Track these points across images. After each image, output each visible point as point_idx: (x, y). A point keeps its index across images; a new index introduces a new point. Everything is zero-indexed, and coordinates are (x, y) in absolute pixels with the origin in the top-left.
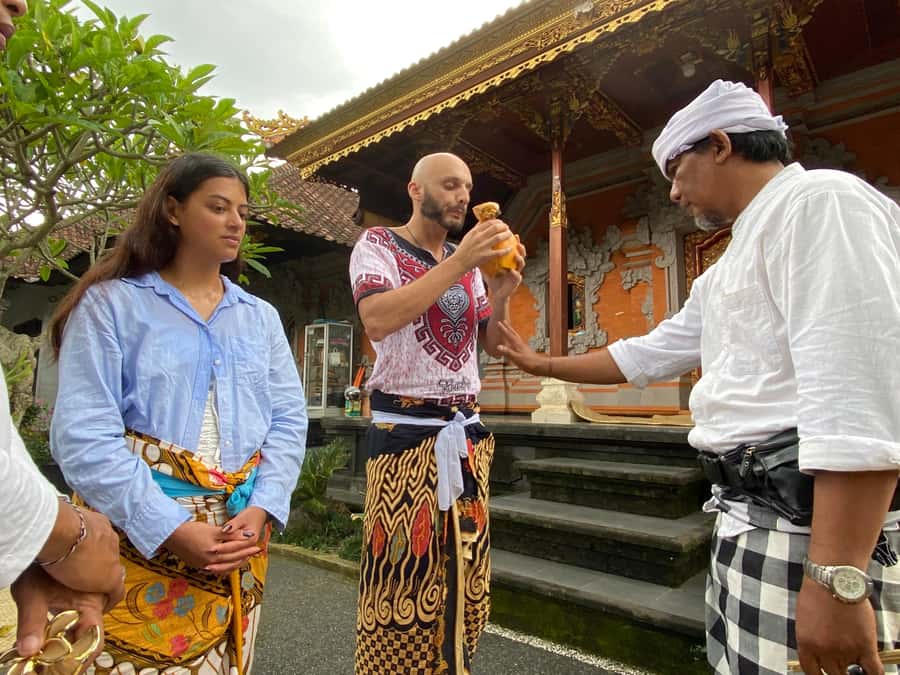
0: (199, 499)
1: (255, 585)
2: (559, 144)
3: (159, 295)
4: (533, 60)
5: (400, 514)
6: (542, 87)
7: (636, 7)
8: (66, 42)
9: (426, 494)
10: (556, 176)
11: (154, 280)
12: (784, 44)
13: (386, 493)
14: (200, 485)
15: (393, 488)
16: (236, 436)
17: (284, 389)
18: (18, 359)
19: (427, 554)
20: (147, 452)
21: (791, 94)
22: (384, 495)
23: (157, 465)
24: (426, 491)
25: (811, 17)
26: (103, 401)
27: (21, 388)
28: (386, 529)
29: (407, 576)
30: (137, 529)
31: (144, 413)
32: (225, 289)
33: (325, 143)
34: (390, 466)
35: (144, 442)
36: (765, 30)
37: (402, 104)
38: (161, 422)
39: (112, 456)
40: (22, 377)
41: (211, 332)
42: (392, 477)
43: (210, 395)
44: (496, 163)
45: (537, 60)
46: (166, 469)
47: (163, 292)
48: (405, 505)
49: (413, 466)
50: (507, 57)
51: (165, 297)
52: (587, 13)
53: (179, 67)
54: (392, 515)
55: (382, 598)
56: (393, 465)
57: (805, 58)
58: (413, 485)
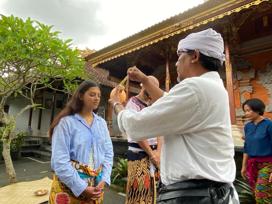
0: (89, 179)
1: (101, 202)
2: (168, 60)
3: (78, 120)
4: (162, 38)
5: (141, 177)
6: (163, 43)
7: (192, 25)
8: (33, 36)
9: (148, 171)
10: (167, 69)
11: (77, 116)
12: (232, 35)
13: (137, 171)
14: (90, 175)
15: (139, 170)
16: (98, 160)
17: (108, 144)
18: (11, 122)
19: (148, 188)
20: (76, 166)
21: (234, 46)
22: (137, 172)
23: (79, 170)
24: (148, 170)
25: (239, 28)
26: (66, 152)
27: (11, 131)
28: (138, 182)
29: (143, 195)
30: (75, 189)
31: (75, 155)
32: (94, 116)
33: (100, 57)
34: (138, 163)
35: (75, 163)
36: (227, 31)
37: (124, 48)
38: (80, 157)
39: (69, 168)
40: (12, 128)
41: (91, 130)
42: (139, 166)
43: (92, 149)
44: (149, 63)
45: (163, 38)
46: (81, 171)
47: (80, 119)
48: (142, 175)
49: (144, 163)
50: (154, 36)
51: (80, 121)
52: (177, 26)
53: (62, 39)
54: (139, 178)
55: (136, 201)
56: (139, 163)
57: (237, 37)
58: (144, 169)
